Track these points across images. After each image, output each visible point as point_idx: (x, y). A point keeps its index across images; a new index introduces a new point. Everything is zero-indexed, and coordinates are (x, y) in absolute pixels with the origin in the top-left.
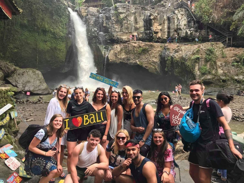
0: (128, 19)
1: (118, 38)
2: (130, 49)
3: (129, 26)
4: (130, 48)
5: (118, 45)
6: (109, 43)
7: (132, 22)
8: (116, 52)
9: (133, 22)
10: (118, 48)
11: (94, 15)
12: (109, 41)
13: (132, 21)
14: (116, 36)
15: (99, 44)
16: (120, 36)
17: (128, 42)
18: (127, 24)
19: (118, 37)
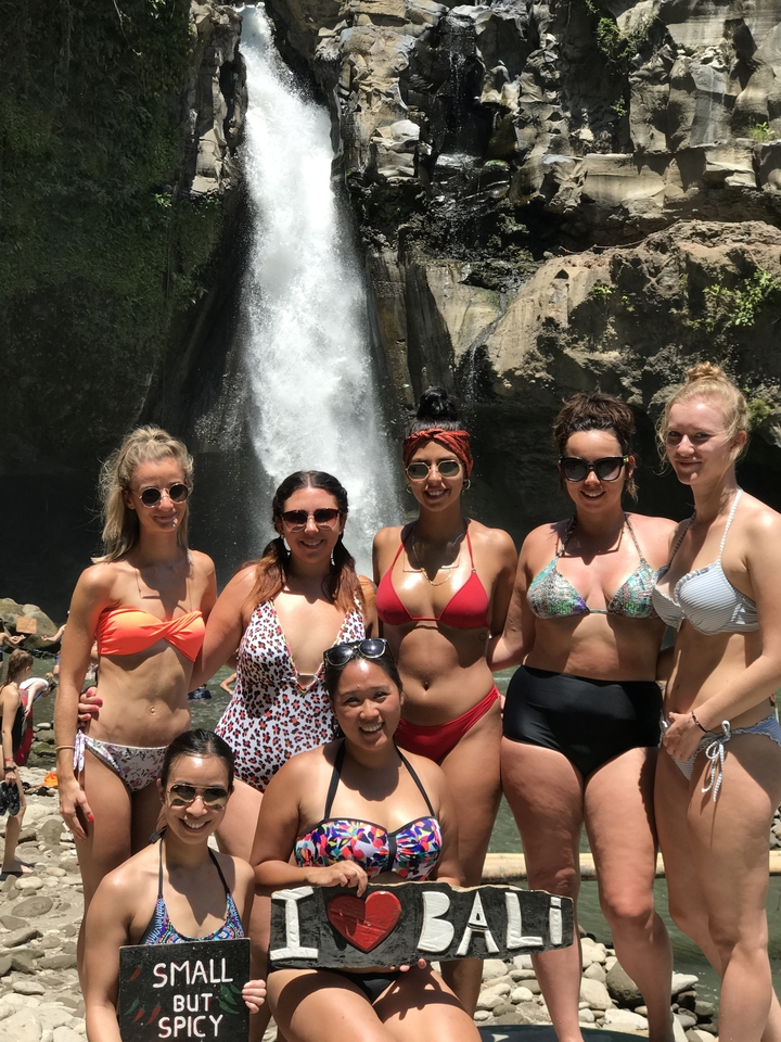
0: (677, 41)
1: (585, 199)
2: (670, 288)
3: (678, 96)
4: (668, 281)
5: (578, 259)
6: (516, 237)
7: (706, 61)
8: (552, 314)
9: (715, 63)
10: (576, 280)
11: (402, 15)
12: (513, 226)
13: (710, 54)
14: (576, 180)
15: (433, 246)
16: (608, 178)
17: (656, 236)
18: (668, 80)
19: (590, 187)
